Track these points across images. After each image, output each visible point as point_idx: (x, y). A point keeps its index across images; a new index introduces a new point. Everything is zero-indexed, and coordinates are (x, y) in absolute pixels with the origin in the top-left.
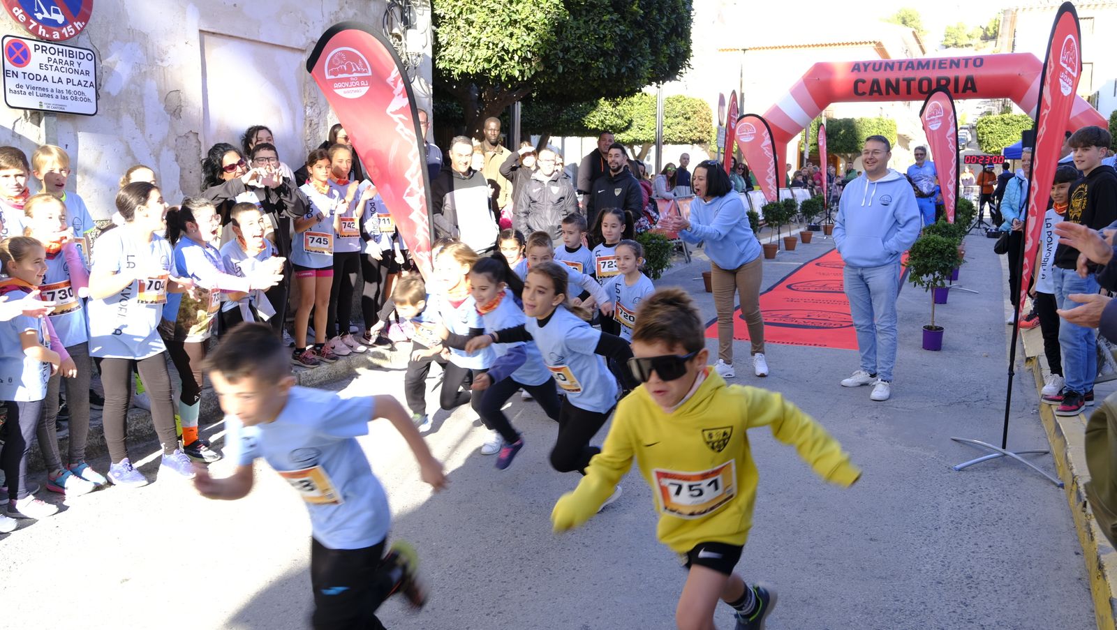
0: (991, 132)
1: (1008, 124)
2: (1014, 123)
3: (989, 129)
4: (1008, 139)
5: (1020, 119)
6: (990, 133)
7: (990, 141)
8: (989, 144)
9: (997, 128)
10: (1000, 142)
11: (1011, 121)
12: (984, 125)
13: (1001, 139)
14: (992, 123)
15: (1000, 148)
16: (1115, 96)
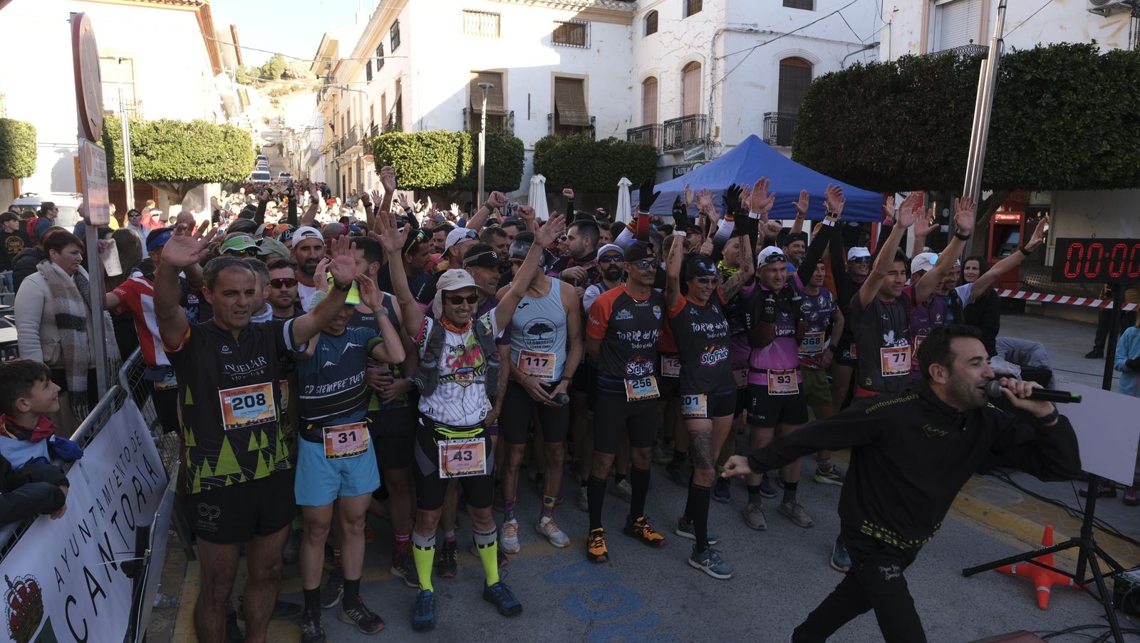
0: (403, 158)
1: (428, 146)
2: (440, 145)
3: (401, 154)
4: (431, 168)
5: (445, 139)
6: (401, 158)
7: (403, 170)
8: (401, 175)
9: (413, 150)
10: (421, 173)
11: (433, 141)
12: (389, 146)
13: (421, 168)
14: (403, 143)
15: (419, 181)
16: (529, 119)
